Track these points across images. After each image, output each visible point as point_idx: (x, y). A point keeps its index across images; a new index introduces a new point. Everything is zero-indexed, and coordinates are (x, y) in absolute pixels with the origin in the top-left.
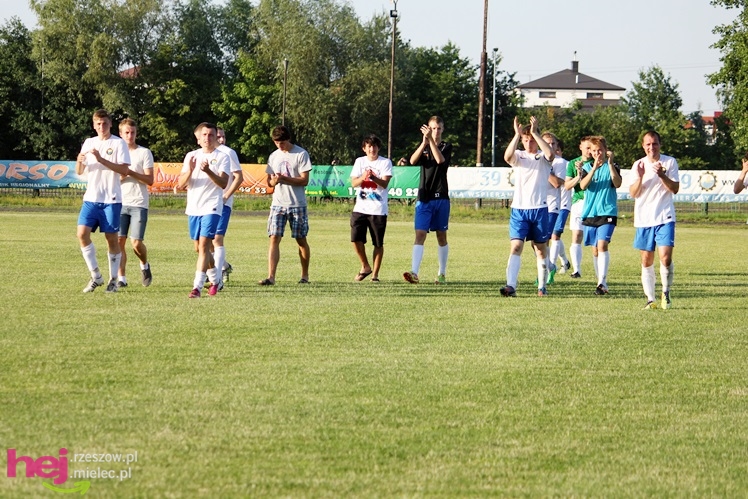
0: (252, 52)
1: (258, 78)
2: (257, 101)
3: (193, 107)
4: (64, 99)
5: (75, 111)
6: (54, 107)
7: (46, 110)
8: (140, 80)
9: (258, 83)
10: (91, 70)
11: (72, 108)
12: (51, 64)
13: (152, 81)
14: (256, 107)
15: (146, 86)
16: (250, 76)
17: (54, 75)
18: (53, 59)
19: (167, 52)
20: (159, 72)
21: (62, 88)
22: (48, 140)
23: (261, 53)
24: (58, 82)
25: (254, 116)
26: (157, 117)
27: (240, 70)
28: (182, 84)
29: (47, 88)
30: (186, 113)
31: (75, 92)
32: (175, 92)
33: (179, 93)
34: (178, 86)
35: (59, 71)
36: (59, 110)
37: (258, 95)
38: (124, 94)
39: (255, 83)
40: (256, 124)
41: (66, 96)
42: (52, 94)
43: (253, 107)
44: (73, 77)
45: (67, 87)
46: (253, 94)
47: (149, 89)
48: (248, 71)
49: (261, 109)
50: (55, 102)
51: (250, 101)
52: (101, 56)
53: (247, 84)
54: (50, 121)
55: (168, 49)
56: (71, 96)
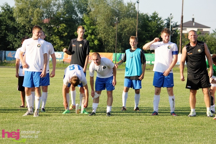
0: (88, 15)
1: (90, 23)
2: (90, 31)
3: (68, 33)
4: (24, 30)
5: (29, 34)
6: (21, 33)
7: (18, 34)
8: (50, 24)
9: (90, 25)
10: (34, 21)
11: (27, 33)
12: (20, 18)
13: (54, 24)
14: (90, 33)
15: (52, 26)
16: (88, 23)
17: (22, 22)
18: (21, 17)
19: (59, 15)
20: (57, 21)
21: (24, 27)
22: (19, 44)
23: (91, 15)
24: (23, 24)
25: (89, 36)
26: (56, 36)
27: (84, 21)
28: (65, 25)
29: (19, 27)
30: (66, 35)
31: (28, 28)
32: (62, 28)
33: (64, 29)
34: (63, 26)
35: (23, 21)
36: (23, 34)
37: (90, 29)
38: (45, 29)
39: (89, 25)
40: (90, 39)
41: (25, 29)
42: (21, 29)
43: (88, 33)
44: (28, 23)
45: (26, 26)
46: (89, 29)
47: (54, 27)
48: (87, 21)
49: (91, 34)
50: (22, 31)
51: (88, 31)
52: (37, 16)
53: (87, 26)
54: (20, 38)
55: (60, 14)
56: (27, 29)
